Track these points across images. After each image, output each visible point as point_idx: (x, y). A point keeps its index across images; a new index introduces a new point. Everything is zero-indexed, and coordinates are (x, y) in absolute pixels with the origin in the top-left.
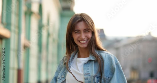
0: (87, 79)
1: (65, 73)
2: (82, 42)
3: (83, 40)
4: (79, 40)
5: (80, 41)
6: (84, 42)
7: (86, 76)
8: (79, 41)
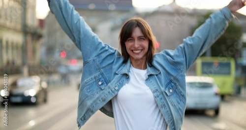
0: (158, 97)
1: (120, 83)
2: (136, 52)
3: (136, 49)
4: (133, 49)
5: (134, 51)
6: (138, 52)
7: (155, 94)
8: (132, 51)
